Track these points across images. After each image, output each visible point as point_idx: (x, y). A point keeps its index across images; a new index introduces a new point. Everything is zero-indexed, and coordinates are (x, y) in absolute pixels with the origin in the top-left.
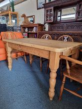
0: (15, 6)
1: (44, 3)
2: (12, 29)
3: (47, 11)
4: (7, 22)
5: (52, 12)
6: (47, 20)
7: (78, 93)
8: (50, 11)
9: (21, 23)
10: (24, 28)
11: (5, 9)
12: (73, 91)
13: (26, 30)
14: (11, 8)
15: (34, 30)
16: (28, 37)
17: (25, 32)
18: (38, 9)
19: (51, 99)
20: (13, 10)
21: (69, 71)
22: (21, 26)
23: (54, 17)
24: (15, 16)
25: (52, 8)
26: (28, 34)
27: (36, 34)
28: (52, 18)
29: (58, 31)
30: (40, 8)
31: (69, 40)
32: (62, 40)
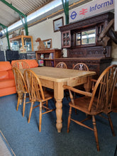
0: (29, 29)
1: (61, 25)
2: (26, 56)
3: (64, 35)
4: (20, 47)
5: (70, 35)
6: (64, 45)
7: (82, 123)
8: (68, 34)
9: (36, 48)
10: (39, 54)
11: (17, 32)
12: (79, 121)
13: (42, 56)
14: (24, 31)
15: (51, 57)
16: (45, 65)
17: (40, 59)
18: (55, 31)
19: (59, 131)
20: (27, 34)
21: (72, 100)
22: (36, 52)
23: (72, 41)
24: (28, 40)
25: (69, 32)
26: (45, 61)
27: (52, 61)
28: (70, 42)
29: (78, 57)
30: (57, 31)
31: (84, 69)
32: (77, 68)
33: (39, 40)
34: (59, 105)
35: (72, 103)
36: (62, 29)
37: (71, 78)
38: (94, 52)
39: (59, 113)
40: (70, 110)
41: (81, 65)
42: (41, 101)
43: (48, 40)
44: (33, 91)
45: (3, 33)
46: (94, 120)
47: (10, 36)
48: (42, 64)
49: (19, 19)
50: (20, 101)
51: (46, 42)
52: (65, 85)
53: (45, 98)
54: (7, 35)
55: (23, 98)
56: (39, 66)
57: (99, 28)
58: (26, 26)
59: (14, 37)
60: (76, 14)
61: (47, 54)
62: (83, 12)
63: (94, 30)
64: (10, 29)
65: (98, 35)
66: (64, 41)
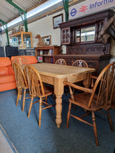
0: (28, 25)
1: (61, 22)
2: (25, 52)
3: (64, 31)
4: (19, 43)
5: (69, 32)
6: (64, 42)
7: (82, 118)
8: (67, 31)
9: (35, 45)
10: (39, 51)
11: (17, 28)
12: (78, 117)
13: (41, 53)
14: (24, 27)
15: (50, 54)
16: (44, 61)
17: (39, 56)
18: (54, 28)
19: (58, 127)
20: (27, 30)
21: (72, 96)
22: (35, 48)
23: (71, 38)
24: (28, 36)
25: (69, 28)
26: (44, 57)
27: (52, 57)
28: (69, 39)
29: (77, 54)
30: (56, 28)
31: (83, 66)
32: (77, 65)
33: (38, 37)
34: (59, 101)
35: (71, 99)
36: (62, 26)
37: (71, 74)
38: (93, 49)
39: (59, 108)
40: (70, 106)
41: (81, 62)
42: (41, 97)
43: (48, 37)
44: (33, 87)
45: (3, 29)
46: (93, 116)
47: (10, 33)
48: (41, 61)
49: (19, 15)
50: (19, 96)
51: (46, 39)
52: (65, 81)
53: (45, 93)
54: (7, 31)
55: (22, 94)
56: (38, 63)
57: (99, 25)
58: (26, 23)
59: (13, 33)
60: (76, 12)
61: (46, 51)
62: (83, 9)
63: (94, 28)
64: (9, 25)
65: (97, 33)
66: (64, 38)
